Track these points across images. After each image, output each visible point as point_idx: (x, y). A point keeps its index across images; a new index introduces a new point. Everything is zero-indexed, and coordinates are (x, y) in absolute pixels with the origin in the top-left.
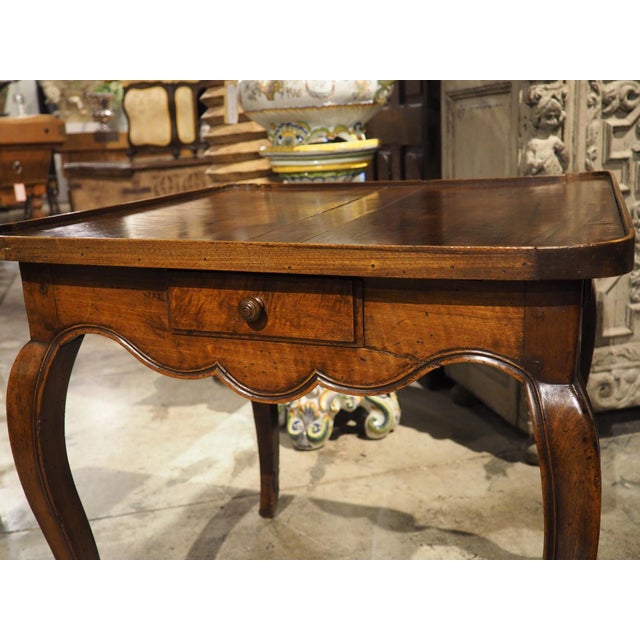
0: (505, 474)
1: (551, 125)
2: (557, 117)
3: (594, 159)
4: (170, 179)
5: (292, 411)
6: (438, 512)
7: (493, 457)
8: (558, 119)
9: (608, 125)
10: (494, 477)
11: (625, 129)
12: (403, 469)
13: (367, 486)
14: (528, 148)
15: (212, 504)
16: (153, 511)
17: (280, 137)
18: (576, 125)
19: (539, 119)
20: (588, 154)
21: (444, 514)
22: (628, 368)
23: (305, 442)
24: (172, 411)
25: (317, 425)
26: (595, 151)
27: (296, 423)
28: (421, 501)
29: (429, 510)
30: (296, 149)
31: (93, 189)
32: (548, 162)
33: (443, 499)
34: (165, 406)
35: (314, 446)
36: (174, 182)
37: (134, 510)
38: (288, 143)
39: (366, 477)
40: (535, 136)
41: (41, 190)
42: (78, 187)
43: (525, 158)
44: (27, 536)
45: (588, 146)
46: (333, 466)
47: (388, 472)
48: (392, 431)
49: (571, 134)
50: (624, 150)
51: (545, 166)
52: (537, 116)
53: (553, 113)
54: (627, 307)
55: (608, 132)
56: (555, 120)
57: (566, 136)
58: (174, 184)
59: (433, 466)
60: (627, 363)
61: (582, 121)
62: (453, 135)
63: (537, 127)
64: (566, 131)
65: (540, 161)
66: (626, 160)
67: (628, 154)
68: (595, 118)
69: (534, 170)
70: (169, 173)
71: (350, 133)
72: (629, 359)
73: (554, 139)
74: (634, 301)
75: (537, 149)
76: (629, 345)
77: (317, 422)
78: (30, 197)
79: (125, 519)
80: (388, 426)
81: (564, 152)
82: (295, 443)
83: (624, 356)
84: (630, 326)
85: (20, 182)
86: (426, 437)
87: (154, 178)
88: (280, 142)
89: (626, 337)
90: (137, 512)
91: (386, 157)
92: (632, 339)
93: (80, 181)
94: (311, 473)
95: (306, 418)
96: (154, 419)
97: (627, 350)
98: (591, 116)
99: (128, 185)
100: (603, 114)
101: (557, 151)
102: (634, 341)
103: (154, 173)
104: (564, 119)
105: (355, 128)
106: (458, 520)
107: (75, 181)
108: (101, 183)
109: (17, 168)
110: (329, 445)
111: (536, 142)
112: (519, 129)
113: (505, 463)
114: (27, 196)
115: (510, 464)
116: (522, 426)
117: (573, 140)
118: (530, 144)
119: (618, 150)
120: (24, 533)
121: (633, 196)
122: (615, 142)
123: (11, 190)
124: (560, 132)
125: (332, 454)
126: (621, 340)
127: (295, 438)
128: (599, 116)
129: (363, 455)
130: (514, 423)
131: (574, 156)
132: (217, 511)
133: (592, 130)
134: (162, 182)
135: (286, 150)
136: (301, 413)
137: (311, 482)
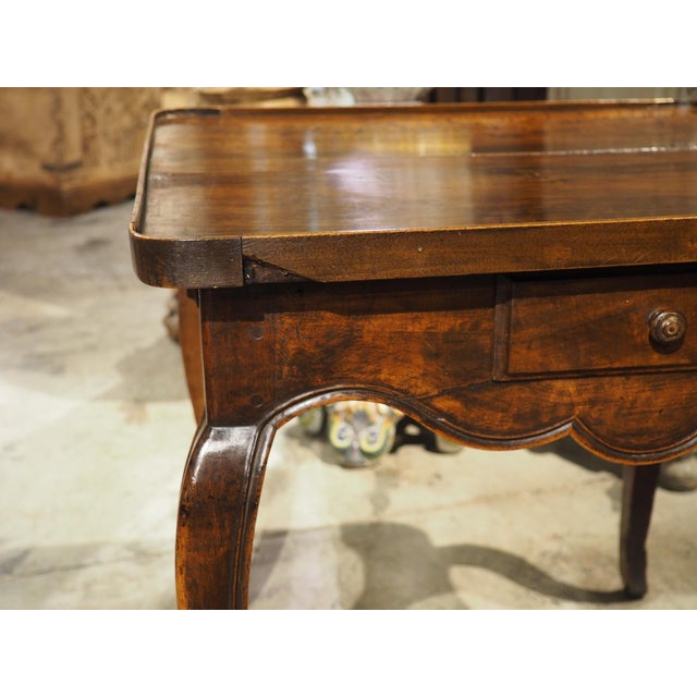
5: (337, 413)
6: (557, 557)
7: (615, 480)
12: (497, 497)
13: (453, 519)
21: (566, 559)
23: (356, 457)
24: (153, 409)
25: (373, 434)
27: (343, 430)
29: (543, 554)
34: (140, 401)
35: (368, 462)
37: (130, 554)
39: (449, 507)
46: (398, 491)
47: (476, 500)
59: (538, 492)
77: (373, 429)
79: (122, 566)
82: (342, 459)
90: (137, 556)
94: (372, 501)
95: (357, 424)
96: (129, 421)
106: (586, 566)
125: (393, 474)
127: (343, 452)
129: (438, 476)
136: (350, 417)
137: (375, 513)
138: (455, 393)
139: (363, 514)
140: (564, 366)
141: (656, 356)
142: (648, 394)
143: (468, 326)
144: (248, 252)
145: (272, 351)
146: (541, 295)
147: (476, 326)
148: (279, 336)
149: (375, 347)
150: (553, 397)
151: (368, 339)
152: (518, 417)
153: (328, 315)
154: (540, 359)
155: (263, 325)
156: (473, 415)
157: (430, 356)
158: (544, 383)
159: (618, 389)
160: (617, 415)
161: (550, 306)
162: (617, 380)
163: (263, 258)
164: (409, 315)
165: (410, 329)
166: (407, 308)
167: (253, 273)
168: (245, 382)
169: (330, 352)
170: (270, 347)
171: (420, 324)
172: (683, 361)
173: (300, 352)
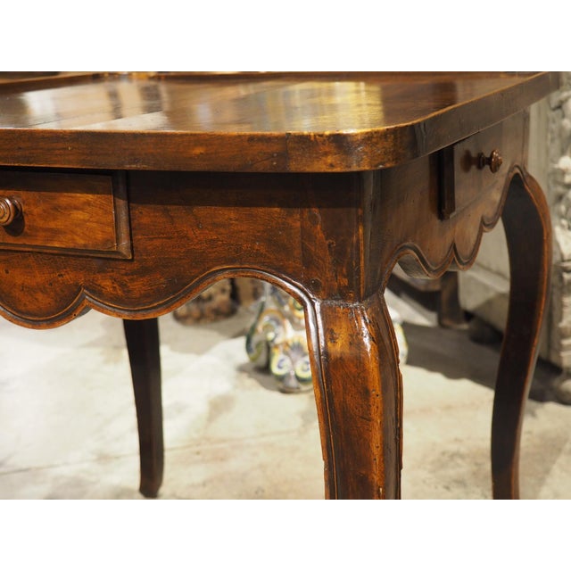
0: (534, 415)
5: (276, 346)
6: (455, 455)
21: (462, 456)
23: (293, 383)
25: (307, 363)
27: (282, 360)
28: (433, 444)
29: (443, 453)
33: (461, 441)
35: (304, 387)
59: (448, 408)
77: (307, 359)
82: (281, 385)
86: (438, 377)
95: (294, 355)
113: (534, 403)
115: (539, 404)
116: (554, 359)
127: (281, 379)
130: (545, 357)
136: (288, 349)
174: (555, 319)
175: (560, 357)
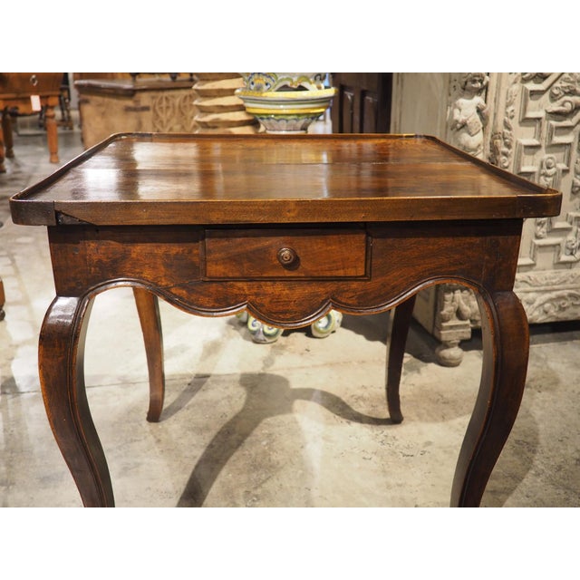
0: (419, 372)
1: (475, 88)
2: (481, 81)
3: (512, 117)
4: (167, 98)
6: (360, 398)
7: (412, 357)
8: (482, 83)
9: (526, 89)
10: (409, 373)
11: (541, 93)
12: (338, 363)
13: (307, 374)
14: (455, 106)
15: (181, 381)
16: (134, 383)
17: (253, 83)
18: (498, 88)
19: (466, 83)
20: (507, 113)
22: (528, 292)
23: (261, 337)
26: (513, 111)
27: (255, 321)
28: (347, 389)
29: (353, 396)
30: (264, 95)
31: (100, 105)
32: (471, 119)
33: (366, 388)
35: (268, 341)
36: (171, 102)
38: (259, 89)
39: (307, 367)
40: (461, 96)
41: (54, 101)
42: (86, 102)
43: (452, 114)
44: (35, 396)
45: (507, 106)
46: (282, 357)
47: (325, 365)
48: (334, 332)
49: (494, 96)
50: (539, 111)
51: (468, 122)
52: (465, 80)
53: (477, 79)
54: (532, 242)
55: (526, 94)
56: (480, 84)
57: (489, 97)
58: (171, 105)
60: (529, 288)
61: (503, 85)
62: (402, 86)
63: (464, 89)
64: (489, 93)
65: (464, 118)
66: (539, 119)
67: (542, 114)
68: (515, 83)
69: (459, 126)
70: (166, 94)
71: (311, 83)
72: (530, 285)
73: (478, 100)
74: (538, 237)
75: (462, 107)
76: (531, 274)
78: (45, 107)
80: (330, 328)
81: (484, 111)
82: (253, 337)
83: (526, 282)
84: (533, 258)
85: (36, 94)
86: (361, 339)
87: (153, 98)
88: (252, 87)
89: (530, 266)
90: (123, 383)
91: (349, 97)
92: (534, 268)
93: (89, 97)
94: (264, 361)
97: (529, 277)
98: (512, 81)
99: (130, 103)
100: (523, 79)
101: (479, 111)
102: (536, 270)
103: (153, 94)
104: (488, 83)
105: (315, 79)
106: (374, 404)
107: (85, 97)
108: (107, 100)
109: (34, 80)
110: (281, 340)
111: (463, 101)
112: (449, 90)
113: (421, 363)
114: (42, 107)
115: (424, 364)
116: (436, 334)
117: (495, 101)
118: (457, 102)
119: (533, 111)
120: (34, 394)
121: (543, 149)
122: (532, 103)
123: (27, 101)
124: (484, 94)
125: (283, 347)
126: (524, 268)
127: (254, 333)
128: (519, 82)
129: (307, 350)
130: (430, 331)
131: (495, 114)
132: (186, 387)
133: (512, 92)
134: (160, 103)
135: (256, 95)
137: (263, 369)
138: (183, 287)
139: (257, 368)
140: (237, 274)
141: (286, 271)
142: (288, 292)
143: (186, 251)
144: (57, 209)
145: (86, 260)
146: (221, 237)
147: (190, 252)
148: (88, 252)
149: (138, 260)
150: (236, 291)
151: (134, 255)
152: (217, 300)
153: (112, 242)
154: (223, 270)
155: (80, 246)
156: (192, 298)
157: (168, 266)
158: (229, 283)
159: (269, 288)
160: (271, 301)
161: (227, 243)
162: (269, 283)
163: (66, 212)
164: (154, 244)
165: (156, 252)
166: (152, 240)
167: (62, 219)
168: (73, 275)
169: (115, 261)
170: (84, 257)
171: (160, 250)
172: (301, 275)
173: (100, 261)
174: (439, 309)
175: (440, 334)
